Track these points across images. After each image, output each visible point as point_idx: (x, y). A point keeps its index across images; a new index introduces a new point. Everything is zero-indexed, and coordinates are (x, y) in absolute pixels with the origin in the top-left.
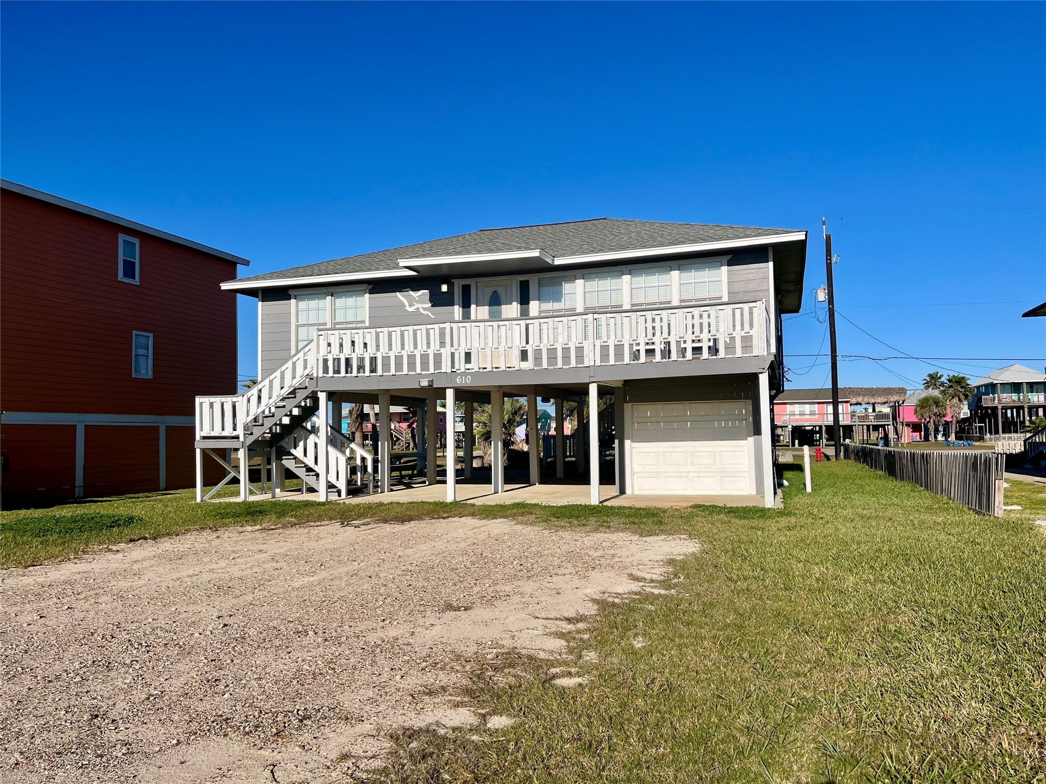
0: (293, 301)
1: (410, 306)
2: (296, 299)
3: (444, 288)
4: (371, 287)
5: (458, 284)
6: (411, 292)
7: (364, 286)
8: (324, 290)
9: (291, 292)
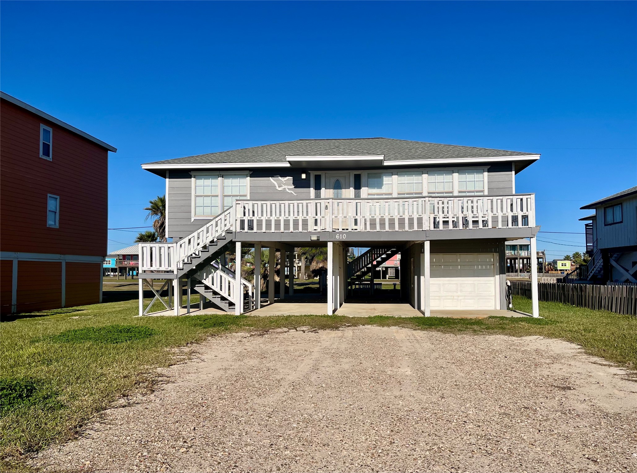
0: (193, 179)
1: (279, 187)
2: (195, 178)
3: (304, 176)
4: (251, 173)
5: (313, 174)
6: (280, 178)
7: (247, 172)
8: (218, 173)
9: (192, 173)
